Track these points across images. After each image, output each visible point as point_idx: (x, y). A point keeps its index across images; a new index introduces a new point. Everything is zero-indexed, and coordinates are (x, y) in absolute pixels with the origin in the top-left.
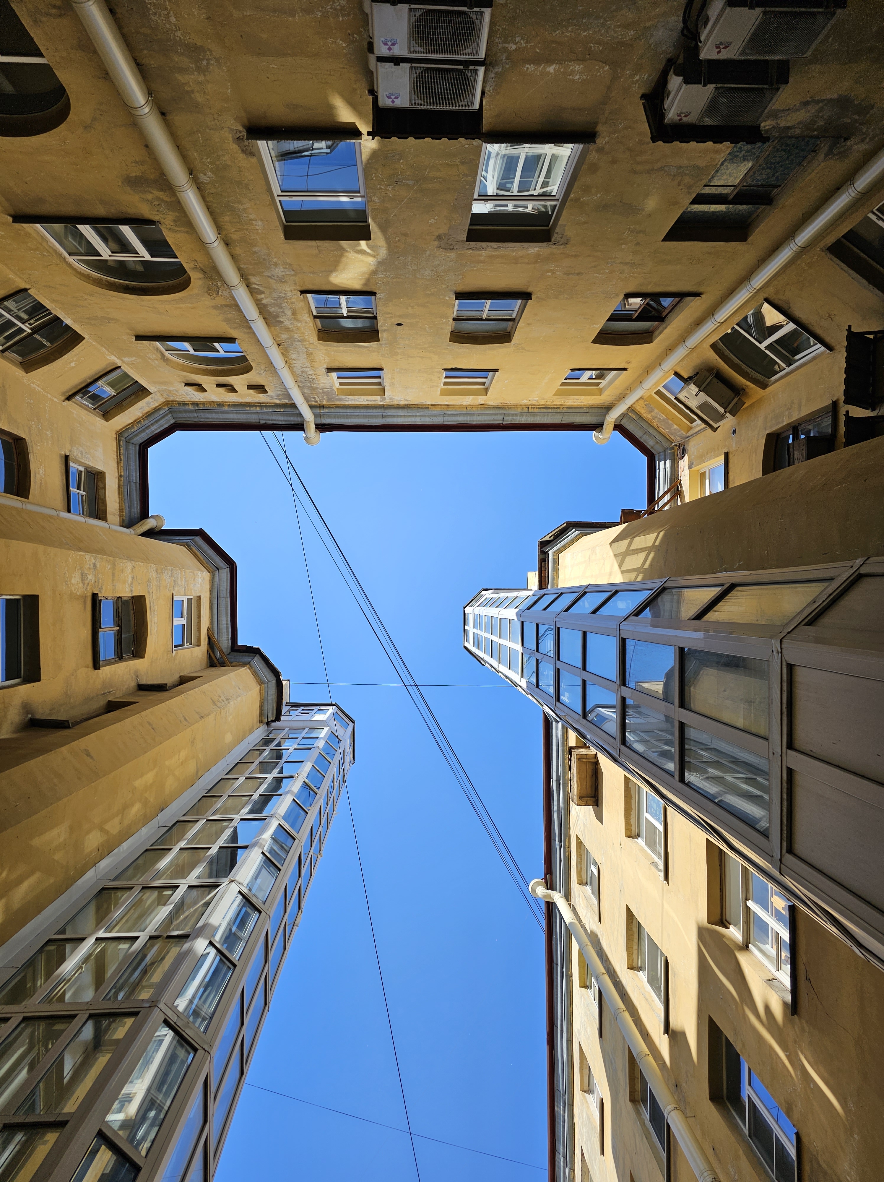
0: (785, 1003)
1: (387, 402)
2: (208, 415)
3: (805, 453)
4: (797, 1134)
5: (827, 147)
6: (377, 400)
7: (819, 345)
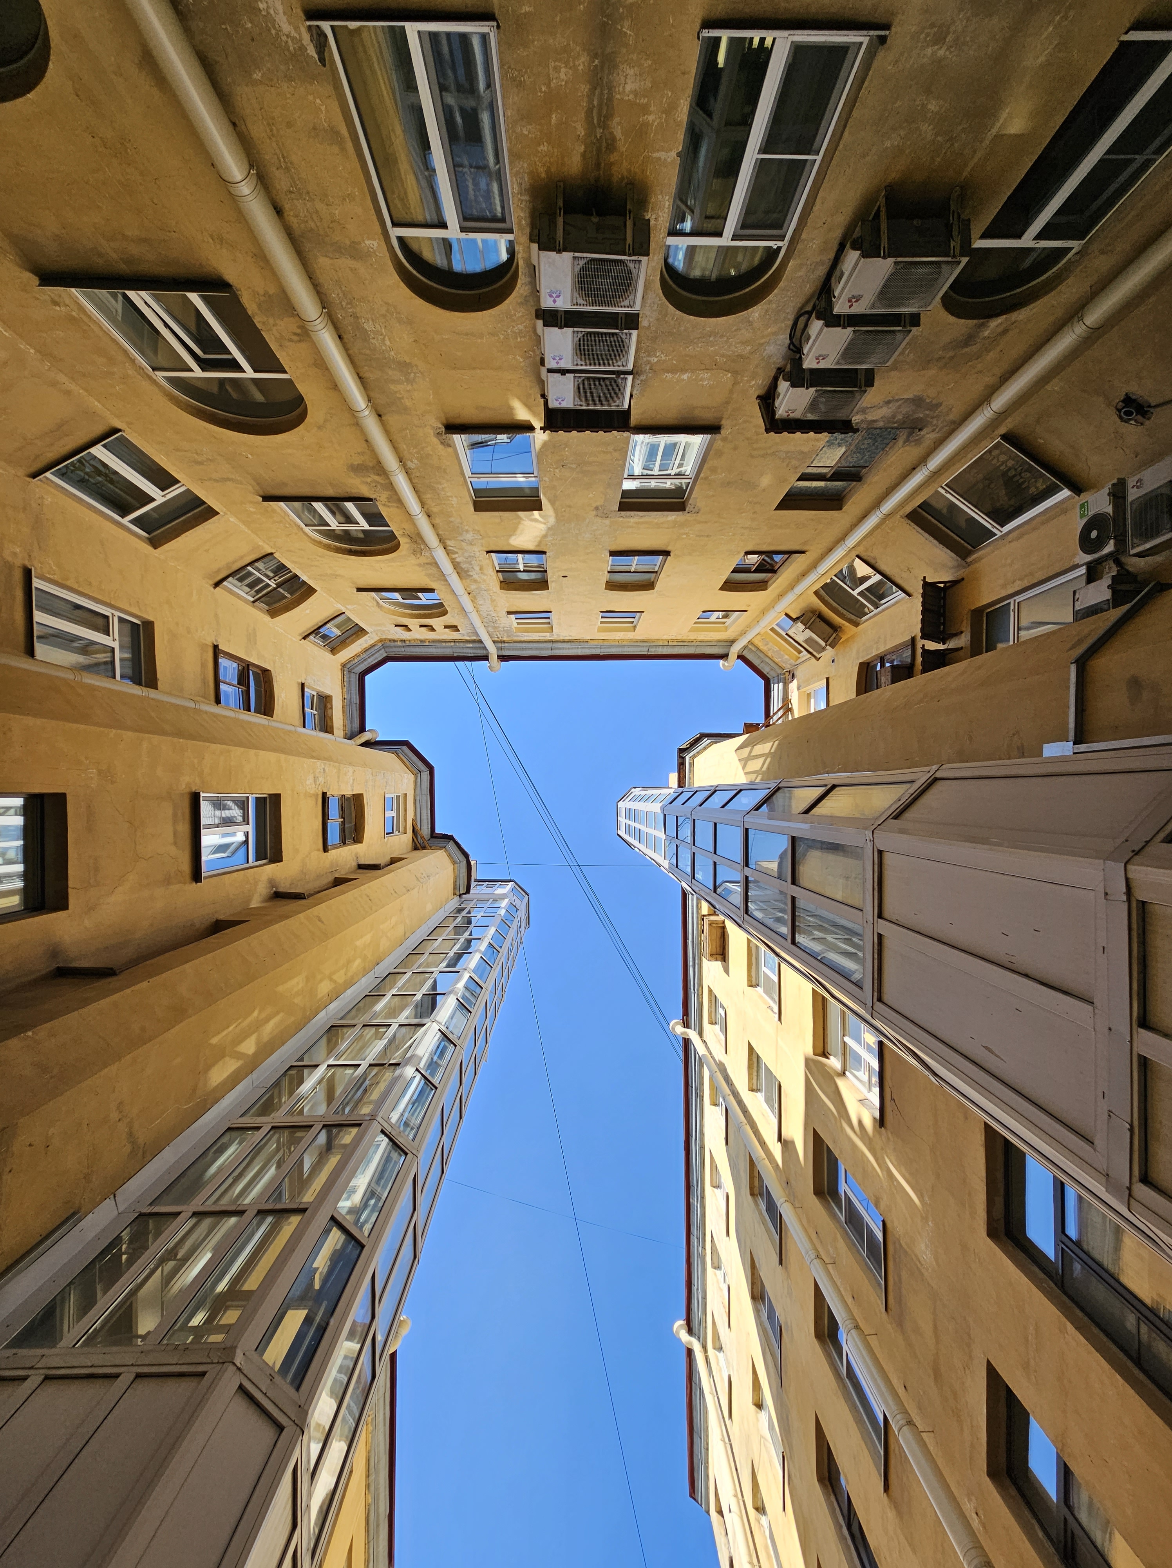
0: (875, 1119)
1: (555, 637)
2: (413, 650)
3: (890, 678)
4: (883, 1221)
5: (905, 437)
6: (547, 636)
7: (900, 592)
